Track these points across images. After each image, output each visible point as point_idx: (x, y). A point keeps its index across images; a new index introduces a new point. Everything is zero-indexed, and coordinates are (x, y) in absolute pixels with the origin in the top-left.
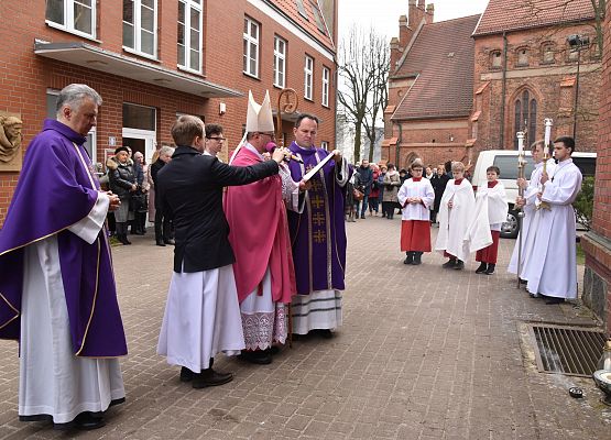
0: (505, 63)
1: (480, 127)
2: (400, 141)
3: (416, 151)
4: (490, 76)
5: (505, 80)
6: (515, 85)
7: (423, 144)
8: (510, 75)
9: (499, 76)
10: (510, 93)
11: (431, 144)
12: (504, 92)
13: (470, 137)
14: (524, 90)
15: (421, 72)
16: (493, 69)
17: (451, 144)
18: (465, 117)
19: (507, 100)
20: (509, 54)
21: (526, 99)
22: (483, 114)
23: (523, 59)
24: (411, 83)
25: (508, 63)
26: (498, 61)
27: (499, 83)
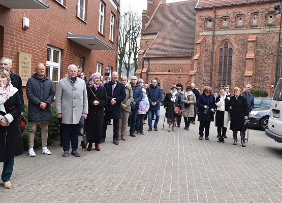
0: (214, 26)
1: (199, 64)
2: (148, 70)
3: (158, 77)
4: (205, 33)
5: (214, 36)
6: (220, 39)
7: (163, 73)
8: (217, 33)
9: (210, 33)
10: (217, 43)
11: (167, 73)
12: (213, 43)
13: (192, 69)
14: (226, 42)
15: (160, 31)
16: (207, 29)
17: (180, 73)
18: (189, 57)
19: (215, 48)
20: (217, 21)
21: (226, 48)
22: (201, 56)
23: (225, 24)
24: (154, 37)
25: (216, 26)
26: (210, 25)
27: (210, 38)
